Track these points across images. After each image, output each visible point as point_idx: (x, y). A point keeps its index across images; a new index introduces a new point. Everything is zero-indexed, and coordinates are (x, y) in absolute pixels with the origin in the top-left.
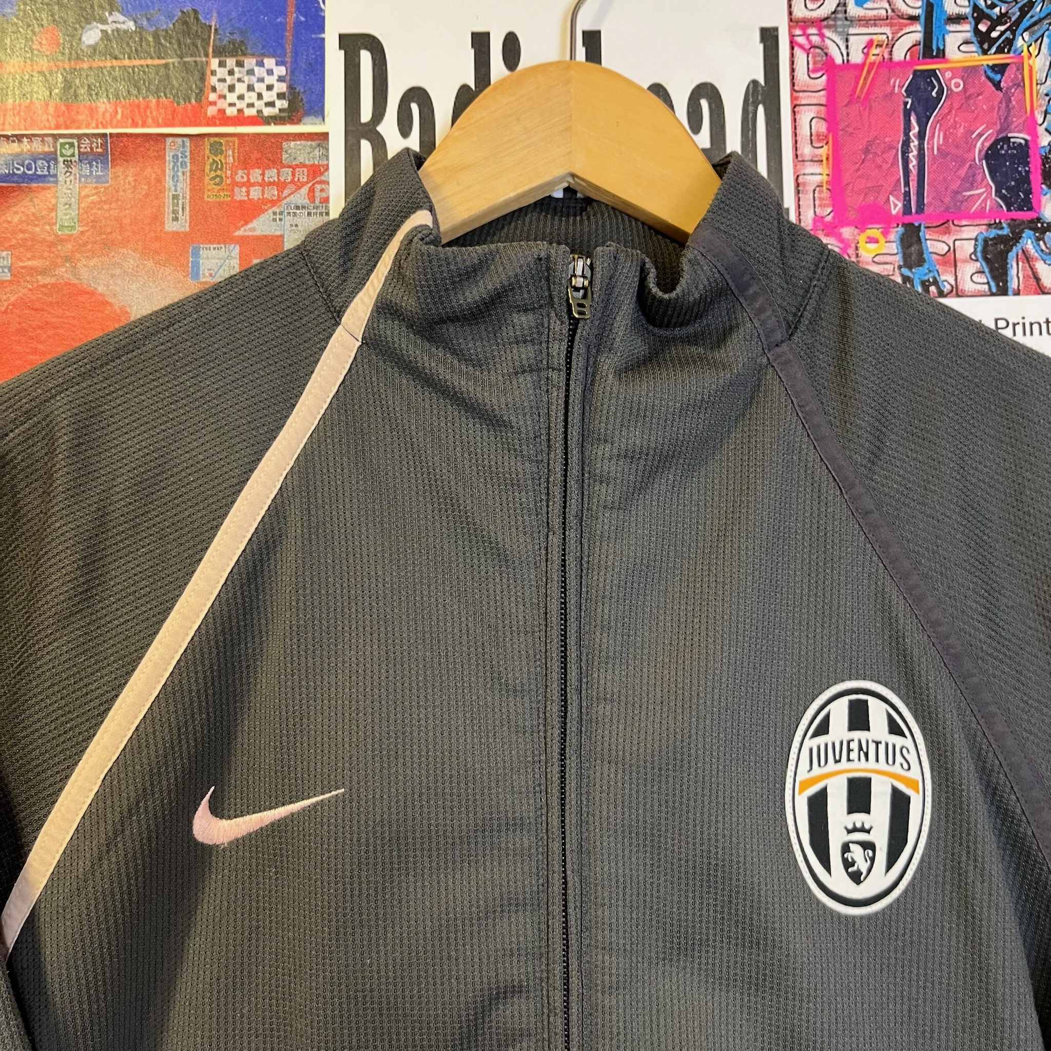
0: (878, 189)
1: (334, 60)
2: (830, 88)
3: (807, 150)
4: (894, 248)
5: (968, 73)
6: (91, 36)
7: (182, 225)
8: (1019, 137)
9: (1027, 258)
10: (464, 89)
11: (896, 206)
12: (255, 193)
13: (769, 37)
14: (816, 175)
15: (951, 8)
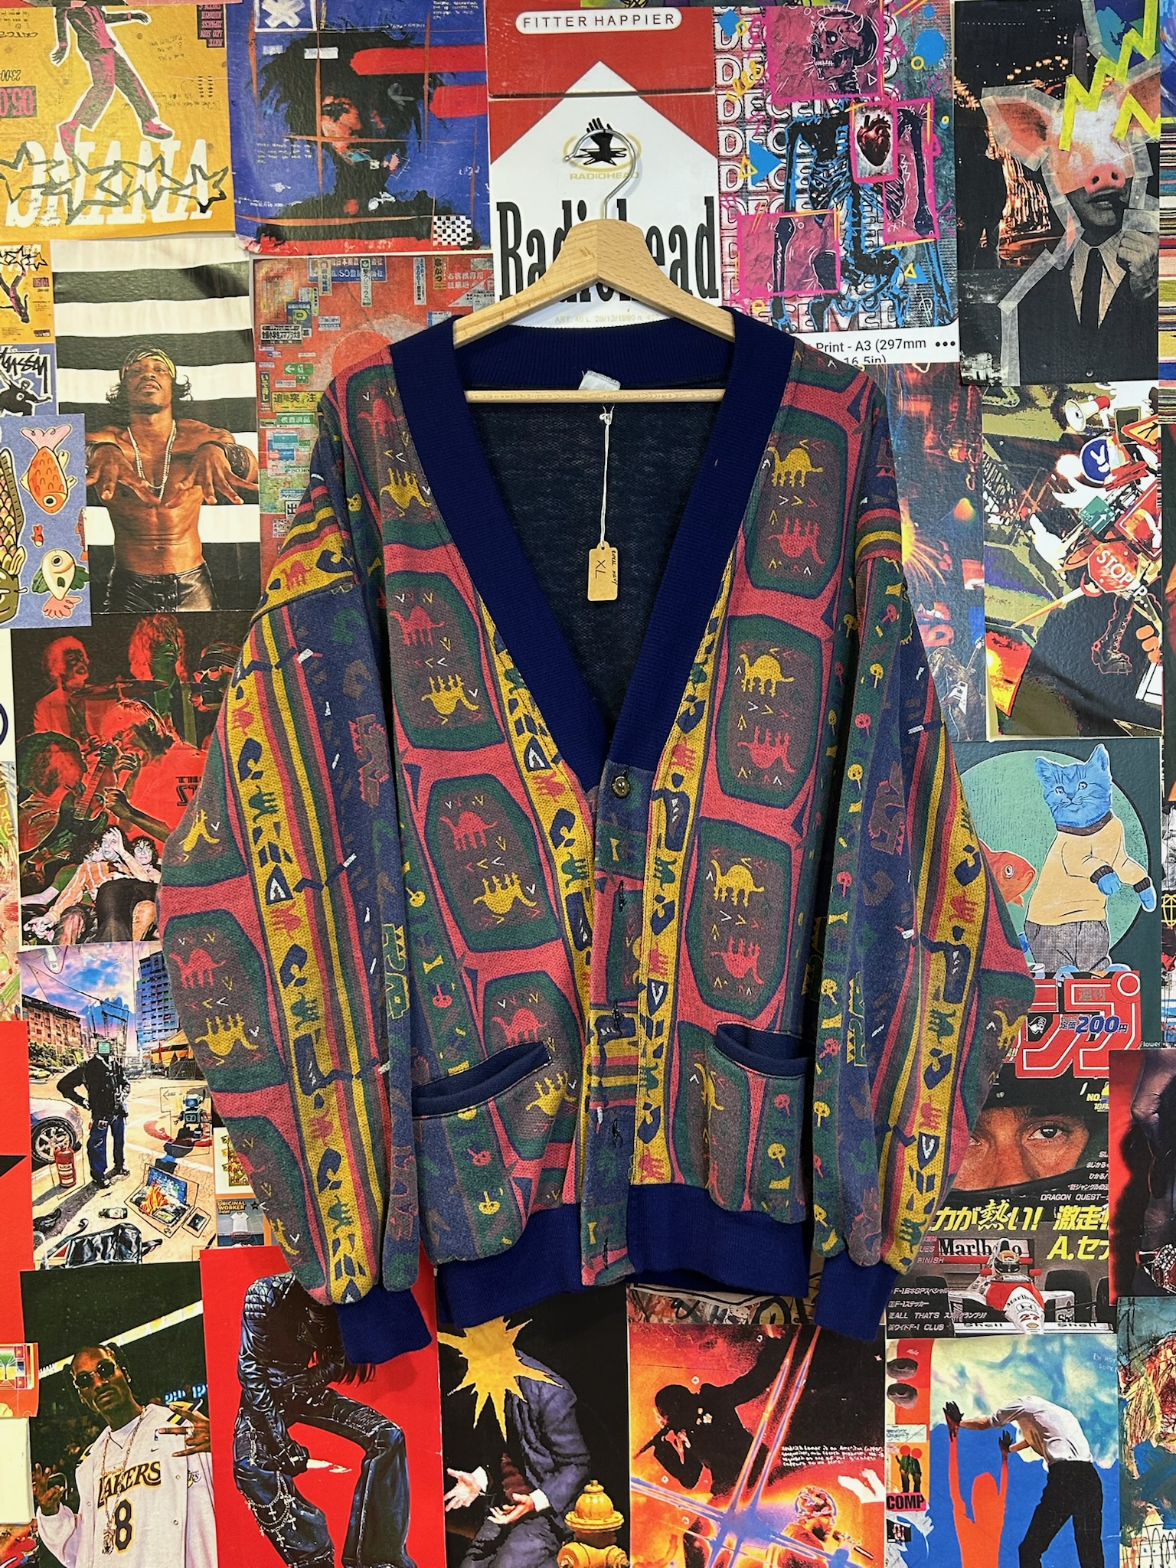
0: (761, 279)
1: (495, 216)
2: (739, 228)
3: (727, 260)
4: (769, 309)
5: (806, 219)
6: (373, 205)
7: (423, 302)
8: (830, 252)
9: (833, 313)
10: (559, 229)
11: (770, 288)
12: (458, 285)
13: (709, 201)
14: (732, 272)
15: (799, 185)
